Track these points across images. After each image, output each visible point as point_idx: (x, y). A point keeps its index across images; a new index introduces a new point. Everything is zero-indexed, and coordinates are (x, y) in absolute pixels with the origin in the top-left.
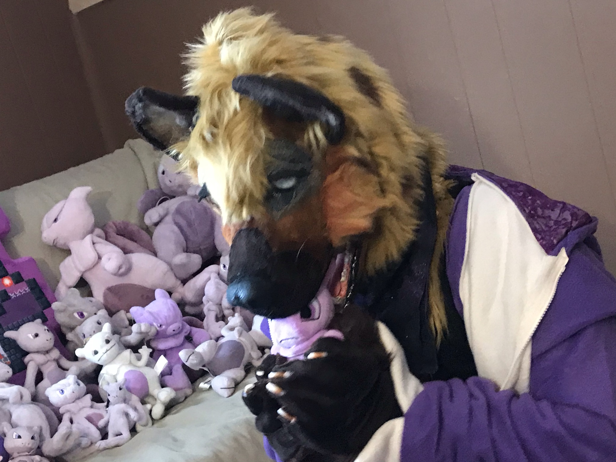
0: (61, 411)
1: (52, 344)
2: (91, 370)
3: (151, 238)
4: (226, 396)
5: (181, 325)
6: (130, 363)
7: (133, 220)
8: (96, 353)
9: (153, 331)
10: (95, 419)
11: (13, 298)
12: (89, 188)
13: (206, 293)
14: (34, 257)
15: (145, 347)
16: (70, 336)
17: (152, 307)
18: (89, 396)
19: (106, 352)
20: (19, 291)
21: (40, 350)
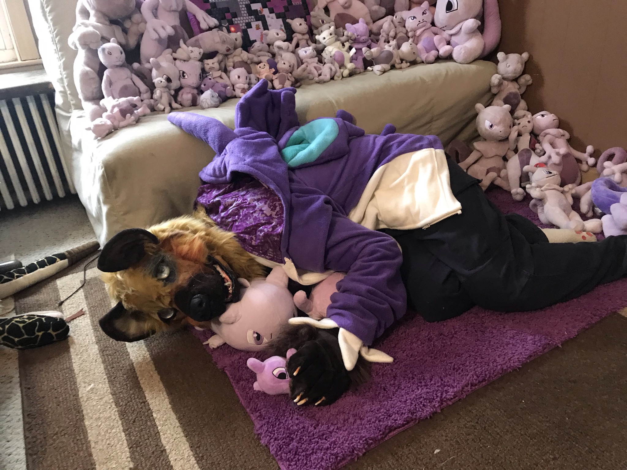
1: (306, 31)
2: (321, 47)
4: (378, 74)
5: (367, 39)
6: (339, 48)
8: (324, 38)
9: (353, 38)
10: (317, 68)
11: (294, 5)
13: (383, 28)
15: (347, 43)
16: (315, 32)
17: (356, 26)
18: (317, 59)
19: (329, 40)
20: (297, 3)
21: (300, 32)
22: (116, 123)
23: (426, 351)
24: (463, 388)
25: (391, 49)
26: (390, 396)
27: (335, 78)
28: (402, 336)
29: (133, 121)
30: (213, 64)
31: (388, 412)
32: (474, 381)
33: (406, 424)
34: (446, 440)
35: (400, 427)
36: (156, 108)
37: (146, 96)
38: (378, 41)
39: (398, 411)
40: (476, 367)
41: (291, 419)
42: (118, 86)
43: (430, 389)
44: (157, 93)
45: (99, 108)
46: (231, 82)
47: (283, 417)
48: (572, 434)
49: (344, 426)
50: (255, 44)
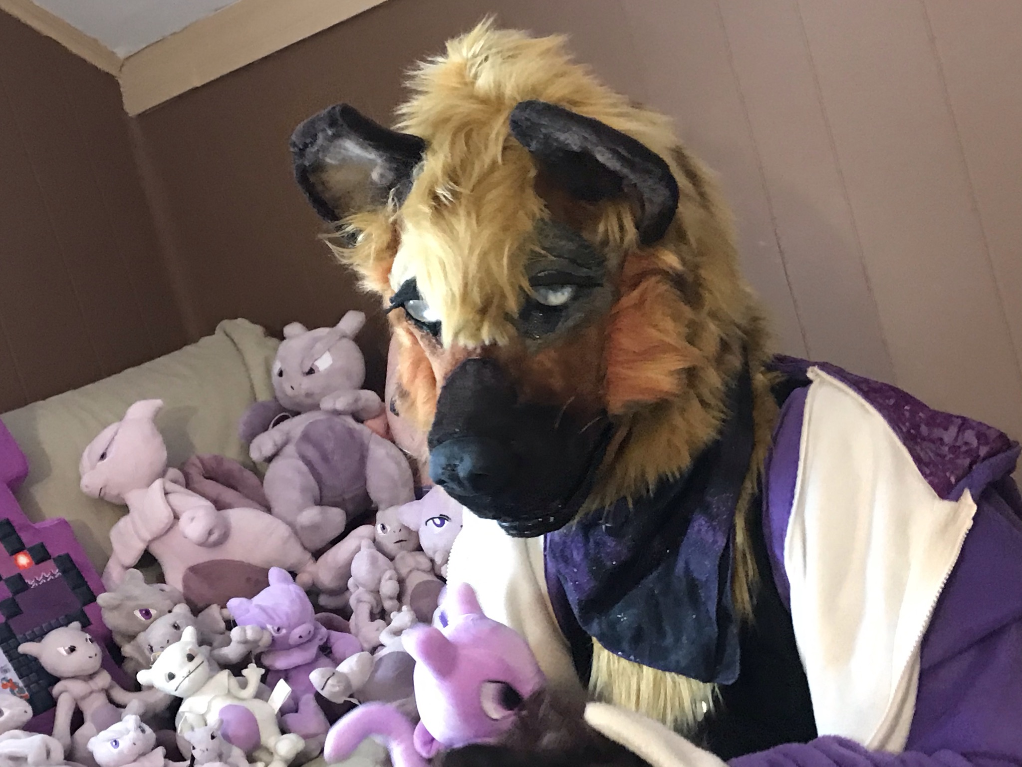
1: (96, 663)
2: (162, 706)
3: (262, 483)
5: (312, 629)
6: (229, 693)
7: (232, 453)
11: (32, 587)
12: (158, 402)
13: (352, 574)
14: (67, 519)
15: (252, 666)
17: (263, 598)
19: (188, 676)
20: (44, 576)
21: (78, 674)
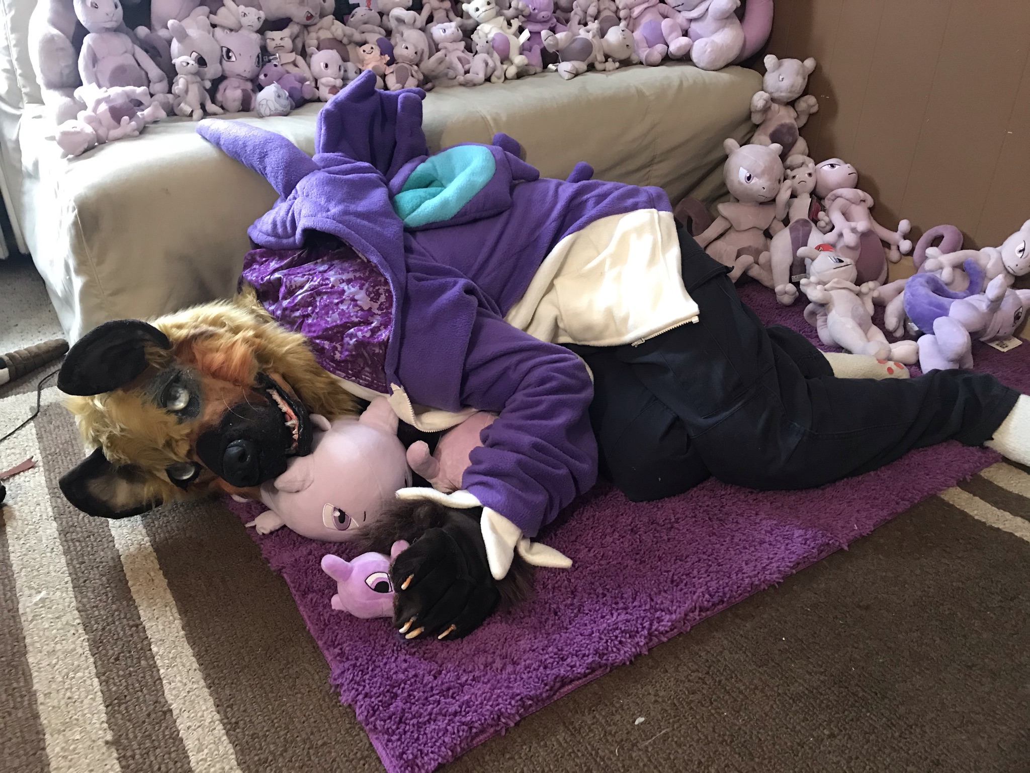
0: (440, 46)
2: (470, 24)
4: (566, 78)
5: (550, 16)
6: (501, 28)
8: (477, 10)
9: (526, 12)
10: (463, 61)
15: (516, 20)
18: (463, 44)
19: (484, 13)
22: (102, 132)
23: (627, 550)
24: (686, 615)
25: (589, 36)
26: (565, 625)
27: (493, 79)
28: (587, 523)
29: (134, 130)
30: (281, 39)
31: (559, 653)
32: (706, 603)
33: (589, 674)
34: (656, 701)
35: (580, 678)
36: (176, 111)
37: (159, 87)
38: (567, 21)
39: (577, 651)
40: (709, 578)
41: (395, 662)
42: (108, 66)
43: (631, 614)
44: (180, 84)
45: (72, 103)
46: (312, 73)
47: (380, 658)
48: (860, 695)
49: (484, 676)
50: (357, 10)
